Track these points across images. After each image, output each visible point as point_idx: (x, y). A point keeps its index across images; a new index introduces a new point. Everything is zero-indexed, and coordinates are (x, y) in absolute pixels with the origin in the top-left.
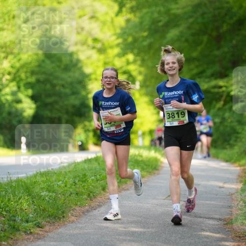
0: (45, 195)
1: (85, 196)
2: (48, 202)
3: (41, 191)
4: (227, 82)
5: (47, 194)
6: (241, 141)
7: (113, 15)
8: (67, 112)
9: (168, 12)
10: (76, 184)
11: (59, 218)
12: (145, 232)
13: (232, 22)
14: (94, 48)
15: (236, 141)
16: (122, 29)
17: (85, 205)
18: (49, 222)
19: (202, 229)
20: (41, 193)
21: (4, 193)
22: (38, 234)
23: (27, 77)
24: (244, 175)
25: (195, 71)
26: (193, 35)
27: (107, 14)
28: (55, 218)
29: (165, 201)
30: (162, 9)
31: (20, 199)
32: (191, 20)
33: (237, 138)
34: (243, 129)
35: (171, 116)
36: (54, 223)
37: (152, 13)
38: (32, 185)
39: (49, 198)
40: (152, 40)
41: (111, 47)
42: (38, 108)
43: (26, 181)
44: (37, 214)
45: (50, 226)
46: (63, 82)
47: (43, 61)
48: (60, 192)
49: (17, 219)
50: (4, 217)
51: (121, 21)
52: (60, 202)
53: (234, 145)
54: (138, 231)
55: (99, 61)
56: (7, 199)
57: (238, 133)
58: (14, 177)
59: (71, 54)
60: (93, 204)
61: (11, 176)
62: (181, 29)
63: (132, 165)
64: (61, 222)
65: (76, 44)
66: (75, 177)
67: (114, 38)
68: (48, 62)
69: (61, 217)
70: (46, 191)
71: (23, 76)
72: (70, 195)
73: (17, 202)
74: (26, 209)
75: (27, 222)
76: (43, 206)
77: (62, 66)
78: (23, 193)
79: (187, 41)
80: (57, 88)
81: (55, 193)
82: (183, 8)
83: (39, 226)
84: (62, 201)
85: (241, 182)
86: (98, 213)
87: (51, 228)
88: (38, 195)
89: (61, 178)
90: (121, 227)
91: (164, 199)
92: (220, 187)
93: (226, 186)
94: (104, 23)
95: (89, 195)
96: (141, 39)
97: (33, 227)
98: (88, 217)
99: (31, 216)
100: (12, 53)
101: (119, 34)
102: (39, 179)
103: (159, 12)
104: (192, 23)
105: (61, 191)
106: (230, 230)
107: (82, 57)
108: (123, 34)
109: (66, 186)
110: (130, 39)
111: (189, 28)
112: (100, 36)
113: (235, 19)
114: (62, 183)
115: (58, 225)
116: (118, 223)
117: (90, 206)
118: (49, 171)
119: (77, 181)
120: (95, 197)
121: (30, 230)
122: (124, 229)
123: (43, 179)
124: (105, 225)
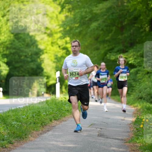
1: (39, 125)
2: (17, 128)
3: (12, 122)
4: (127, 55)
5: (16, 123)
6: (135, 92)
7: (57, 13)
8: (29, 73)
9: (91, 11)
10: (34, 117)
11: (23, 138)
12: (76, 147)
13: (130, 18)
14: (45, 33)
15: (132, 92)
16: (63, 22)
17: (40, 130)
18: (17, 141)
19: (111, 146)
22: (10, 148)
23: (4, 51)
24: (136, 112)
25: (107, 48)
26: (106, 26)
27: (53, 12)
28: (20, 138)
29: (89, 128)
30: (88, 10)
32: (105, 17)
33: (133, 89)
34: (136, 85)
36: (20, 141)
37: (81, 12)
38: (6, 118)
39: (17, 126)
40: (81, 29)
41: (56, 33)
42: (10, 70)
43: (3, 115)
44: (10, 136)
45: (18, 143)
46: (26, 54)
47: (14, 41)
51: (62, 17)
52: (24, 128)
53: (131, 94)
54: (72, 147)
55: (48, 41)
57: (133, 87)
59: (31, 37)
60: (44, 130)
62: (99, 22)
63: (68, 106)
64: (25, 141)
66: (33, 113)
67: (58, 27)
68: (16, 41)
70: (15, 121)
72: (30, 124)
74: (2, 133)
75: (3, 140)
76: (13, 131)
77: (26, 44)
78: (1, 123)
79: (102, 30)
80: (23, 58)
81: (21, 123)
82: (101, 10)
84: (25, 128)
85: (135, 117)
86: (47, 135)
87: (18, 144)
88: (10, 124)
89: (24, 113)
90: (61, 144)
91: (88, 127)
92: (122, 120)
93: (126, 119)
94: (52, 18)
95: (42, 124)
96: (74, 28)
97: (7, 144)
98: (42, 138)
99: (6, 136)
101: (61, 25)
102: (11, 113)
103: (86, 12)
104: (106, 19)
105: (24, 121)
106: (128, 146)
107: (38, 38)
108: (64, 25)
109: (27, 118)
110: (68, 28)
111: (104, 22)
112: (49, 26)
113: (132, 17)
114: (25, 117)
115: (23, 143)
116: (60, 141)
117: (42, 131)
118: (17, 109)
119: (34, 115)
120: (45, 125)
121: (5, 145)
122: (63, 145)
123: (13, 114)
124: (51, 143)
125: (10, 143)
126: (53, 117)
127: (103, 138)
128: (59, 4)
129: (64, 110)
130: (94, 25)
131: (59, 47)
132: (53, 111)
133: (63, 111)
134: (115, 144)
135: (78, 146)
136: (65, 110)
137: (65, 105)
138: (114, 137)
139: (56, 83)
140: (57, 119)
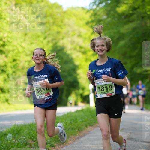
1: (77, 130)
9: (119, 32)
14: (80, 51)
17: (77, 135)
18: (58, 144)
19: (140, 148)
21: (34, 129)
26: (133, 44)
27: (86, 34)
30: (116, 31)
32: (131, 36)
35: (101, 89)
36: (60, 144)
44: (52, 140)
45: (59, 146)
50: (35, 141)
55: (83, 58)
56: (36, 132)
59: (68, 55)
60: (81, 135)
65: (71, 49)
66: (71, 120)
72: (69, 130)
79: (129, 47)
83: (53, 146)
86: (84, 139)
89: (64, 120)
90: (96, 147)
94: (85, 39)
95: (79, 130)
97: (50, 147)
98: (79, 141)
99: (48, 141)
103: (114, 32)
104: (132, 38)
107: (74, 56)
109: (66, 125)
111: (130, 40)
112: (83, 45)
114: (64, 123)
115: (63, 146)
116: (94, 144)
117: (79, 135)
118: (57, 117)
119: (72, 122)
120: (82, 130)
121: (48, 148)
124: (87, 145)
125: (52, 146)
126: (88, 123)
127: (133, 142)
128: (91, 27)
130: (122, 43)
132: (88, 118)
134: (143, 146)
139: (90, 93)
140: (92, 125)
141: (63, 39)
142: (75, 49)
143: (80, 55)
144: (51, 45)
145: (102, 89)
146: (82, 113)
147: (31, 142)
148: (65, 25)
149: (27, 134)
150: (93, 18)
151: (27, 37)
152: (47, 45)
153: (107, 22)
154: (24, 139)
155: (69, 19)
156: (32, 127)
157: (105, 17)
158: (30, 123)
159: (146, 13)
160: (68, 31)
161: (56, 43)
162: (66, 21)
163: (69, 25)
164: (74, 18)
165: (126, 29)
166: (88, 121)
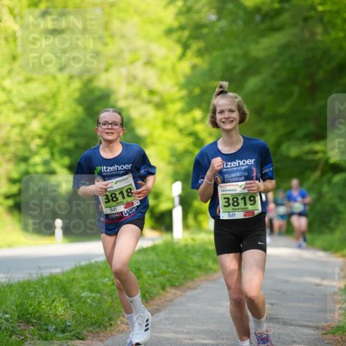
0: (87, 296)
2: (91, 305)
3: (81, 291)
5: (89, 295)
9: (246, 55)
11: (105, 327)
12: (217, 345)
14: (150, 102)
15: (337, 223)
16: (186, 77)
18: (92, 332)
19: (294, 341)
20: (81, 293)
21: (33, 293)
23: (63, 142)
25: (282, 131)
26: (279, 85)
27: (166, 58)
28: (99, 326)
30: (238, 51)
31: (53, 301)
32: (277, 65)
33: (339, 219)
35: (231, 202)
36: (98, 332)
38: (69, 283)
39: (92, 300)
41: (173, 101)
43: (61, 277)
44: (76, 322)
45: (93, 337)
47: (84, 121)
48: (106, 292)
49: (50, 328)
50: (34, 326)
51: (185, 67)
52: (106, 306)
54: (209, 344)
55: (156, 119)
56: (37, 302)
58: (46, 273)
60: (149, 308)
61: (42, 271)
64: (108, 332)
65: (126, 97)
67: (175, 89)
68: (89, 121)
69: (107, 324)
70: (88, 291)
71: (58, 139)
73: (50, 306)
74: (61, 315)
75: (63, 331)
76: (84, 311)
78: (57, 294)
79: (271, 92)
81: (100, 293)
82: (267, 49)
84: (109, 304)
86: (157, 319)
88: (77, 296)
89: (107, 274)
90: (186, 339)
92: (317, 285)
94: (163, 70)
97: (71, 339)
99: (68, 323)
100: (43, 110)
101: (183, 84)
102: (79, 275)
103: (235, 56)
104: (278, 69)
105: (107, 290)
106: (330, 341)
107: (134, 114)
108: (188, 83)
110: (197, 91)
111: (274, 76)
112: (157, 86)
114: (109, 280)
115: (104, 336)
116: (182, 333)
118: (91, 264)
120: (152, 298)
122: (190, 341)
123: (83, 275)
124: (165, 335)
125: (78, 338)
126: (169, 280)
127: (276, 326)
128: (178, 41)
129: (192, 265)
130: (253, 83)
131: (181, 131)
132: (168, 267)
133: (189, 266)
134: (303, 336)
135: (222, 342)
136: (194, 266)
137: (194, 253)
138: (300, 323)
139: (174, 207)
140: (177, 284)
141: (107, 70)
142: (137, 96)
143: (151, 112)
144: (77, 85)
145: (234, 202)
146: (152, 256)
147: (23, 328)
148: (112, 36)
149: (14, 308)
150: (183, 20)
151: (16, 66)
152: (68, 85)
153: (217, 30)
154: (7, 320)
155: (123, 21)
156: (27, 290)
157: (213, 17)
158: (22, 280)
159: (313, 8)
160: (121, 52)
161: (90, 81)
162: (116, 25)
163: (123, 37)
164: (136, 19)
165: (264, 46)
166: (168, 276)
